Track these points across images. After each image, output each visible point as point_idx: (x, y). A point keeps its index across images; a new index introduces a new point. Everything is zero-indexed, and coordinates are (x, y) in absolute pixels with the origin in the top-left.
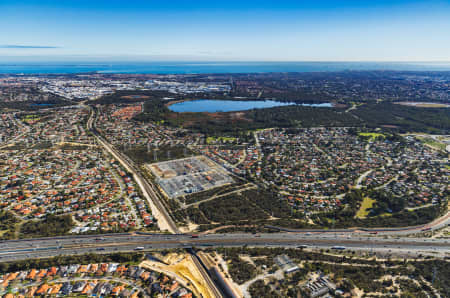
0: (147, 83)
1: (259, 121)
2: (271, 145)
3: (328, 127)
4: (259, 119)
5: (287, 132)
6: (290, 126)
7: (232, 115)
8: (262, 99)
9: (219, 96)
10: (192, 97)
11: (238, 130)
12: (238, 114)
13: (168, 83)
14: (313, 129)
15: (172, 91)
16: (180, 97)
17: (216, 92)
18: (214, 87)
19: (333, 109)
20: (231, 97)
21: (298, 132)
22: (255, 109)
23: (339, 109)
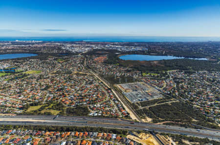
0: (106, 46)
1: (168, 66)
2: (178, 79)
3: (210, 71)
4: (168, 65)
5: (185, 73)
6: (187, 69)
7: (152, 62)
8: (166, 55)
9: (143, 53)
10: (129, 53)
11: (157, 70)
12: (155, 62)
13: (117, 46)
14: (201, 72)
15: (119, 50)
16: (123, 53)
17: (141, 51)
18: (139, 49)
19: (210, 62)
20: (149, 53)
21: (192, 73)
22: (163, 60)
23: (213, 62)
